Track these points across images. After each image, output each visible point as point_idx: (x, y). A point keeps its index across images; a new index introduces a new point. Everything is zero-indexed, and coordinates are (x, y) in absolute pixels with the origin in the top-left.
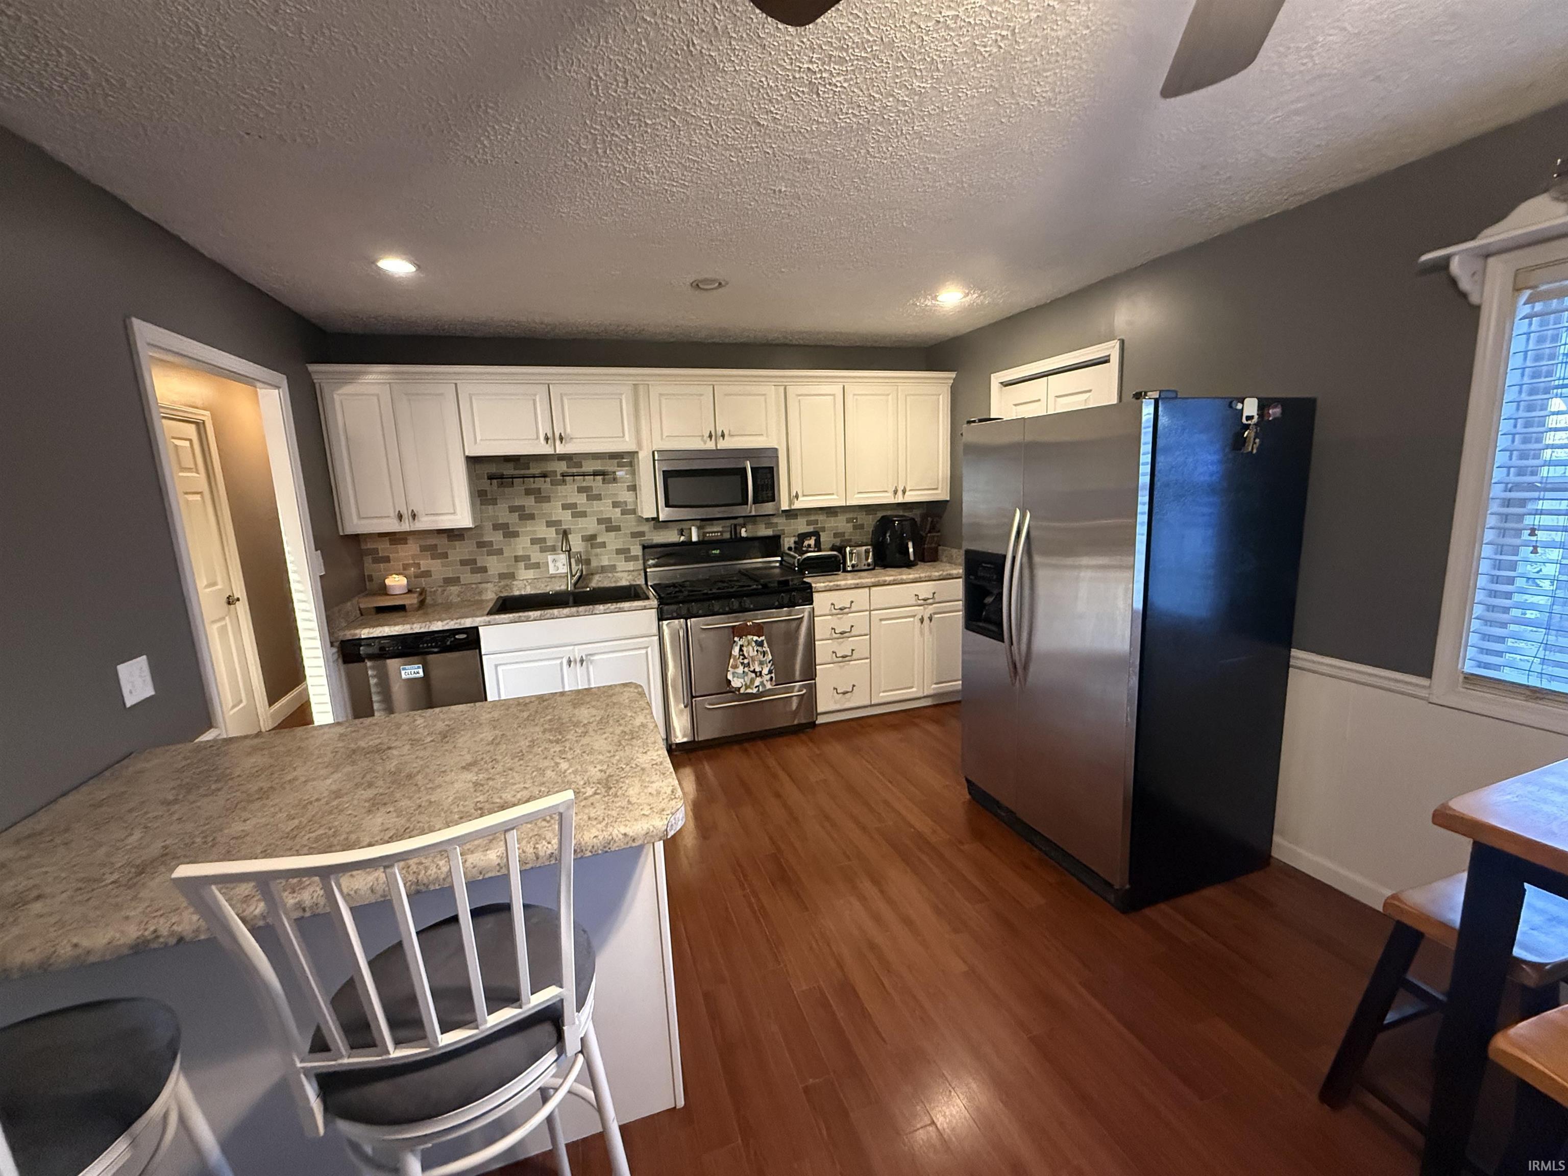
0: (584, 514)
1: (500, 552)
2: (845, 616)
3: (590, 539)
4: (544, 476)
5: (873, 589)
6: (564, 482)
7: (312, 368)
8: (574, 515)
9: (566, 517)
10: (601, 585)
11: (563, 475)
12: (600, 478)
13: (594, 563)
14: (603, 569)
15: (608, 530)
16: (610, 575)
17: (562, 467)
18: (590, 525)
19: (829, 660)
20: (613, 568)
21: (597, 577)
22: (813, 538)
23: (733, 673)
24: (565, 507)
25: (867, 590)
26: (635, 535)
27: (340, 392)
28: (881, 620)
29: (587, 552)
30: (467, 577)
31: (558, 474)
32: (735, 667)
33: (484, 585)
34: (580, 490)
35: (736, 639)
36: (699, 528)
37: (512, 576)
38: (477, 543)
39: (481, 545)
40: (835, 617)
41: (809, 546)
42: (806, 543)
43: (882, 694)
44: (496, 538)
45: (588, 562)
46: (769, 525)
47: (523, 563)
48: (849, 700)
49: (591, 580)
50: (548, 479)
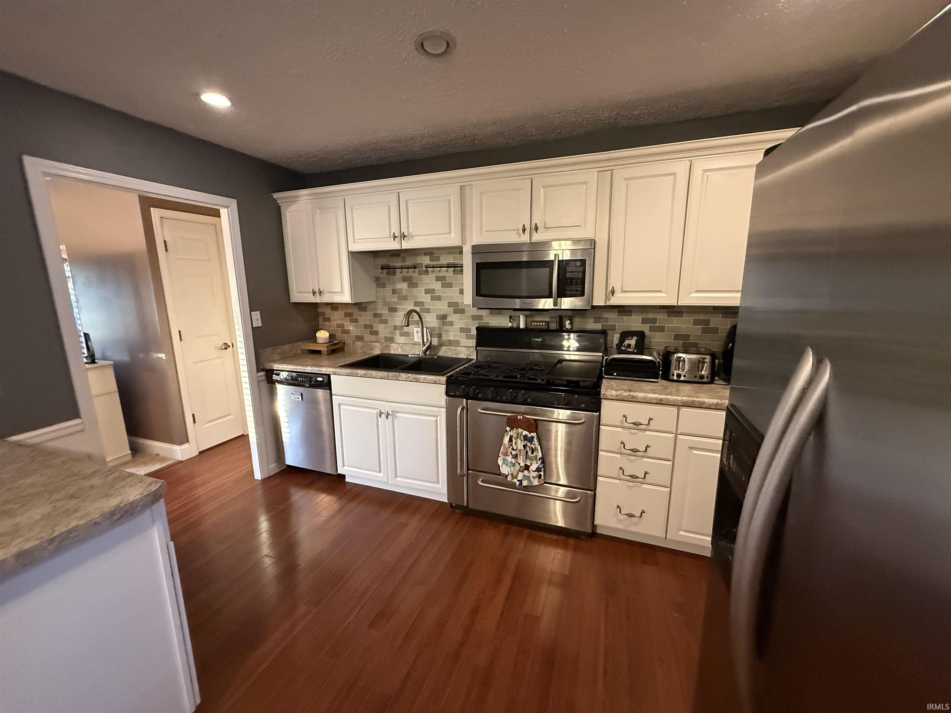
0: (439, 298)
1: (386, 322)
2: (641, 433)
3: (442, 318)
4: (415, 267)
5: (684, 410)
6: (427, 272)
7: (276, 195)
8: (433, 298)
9: (427, 299)
10: (446, 355)
11: (427, 267)
12: (451, 269)
13: (444, 338)
14: (450, 343)
15: (455, 312)
16: (453, 348)
17: (426, 260)
18: (442, 307)
19: (615, 475)
20: (457, 343)
21: (444, 348)
22: (635, 338)
23: (504, 459)
24: (427, 291)
25: (675, 409)
26: (474, 318)
27: (289, 210)
28: (691, 448)
29: (440, 328)
30: (368, 337)
31: (424, 266)
32: (506, 454)
33: (374, 344)
34: (438, 279)
35: (508, 429)
36: (527, 317)
37: (391, 340)
38: (374, 314)
39: (376, 315)
40: (627, 431)
41: (629, 346)
42: (627, 342)
43: (682, 533)
44: (383, 311)
45: (440, 336)
46: (597, 320)
47: (399, 331)
48: (636, 524)
49: (439, 350)
50: (417, 270)
